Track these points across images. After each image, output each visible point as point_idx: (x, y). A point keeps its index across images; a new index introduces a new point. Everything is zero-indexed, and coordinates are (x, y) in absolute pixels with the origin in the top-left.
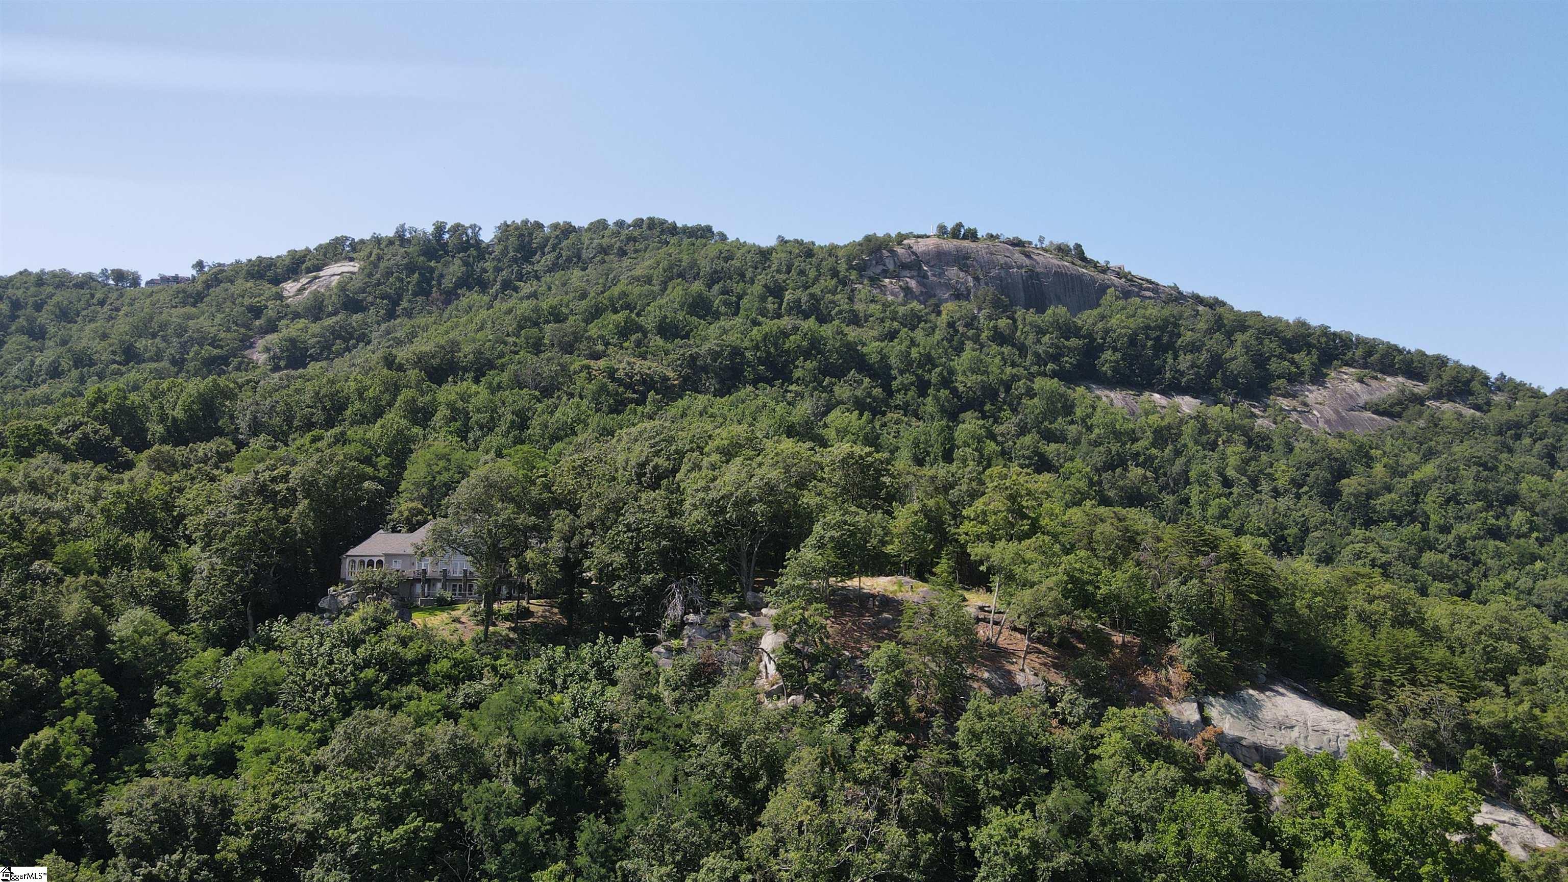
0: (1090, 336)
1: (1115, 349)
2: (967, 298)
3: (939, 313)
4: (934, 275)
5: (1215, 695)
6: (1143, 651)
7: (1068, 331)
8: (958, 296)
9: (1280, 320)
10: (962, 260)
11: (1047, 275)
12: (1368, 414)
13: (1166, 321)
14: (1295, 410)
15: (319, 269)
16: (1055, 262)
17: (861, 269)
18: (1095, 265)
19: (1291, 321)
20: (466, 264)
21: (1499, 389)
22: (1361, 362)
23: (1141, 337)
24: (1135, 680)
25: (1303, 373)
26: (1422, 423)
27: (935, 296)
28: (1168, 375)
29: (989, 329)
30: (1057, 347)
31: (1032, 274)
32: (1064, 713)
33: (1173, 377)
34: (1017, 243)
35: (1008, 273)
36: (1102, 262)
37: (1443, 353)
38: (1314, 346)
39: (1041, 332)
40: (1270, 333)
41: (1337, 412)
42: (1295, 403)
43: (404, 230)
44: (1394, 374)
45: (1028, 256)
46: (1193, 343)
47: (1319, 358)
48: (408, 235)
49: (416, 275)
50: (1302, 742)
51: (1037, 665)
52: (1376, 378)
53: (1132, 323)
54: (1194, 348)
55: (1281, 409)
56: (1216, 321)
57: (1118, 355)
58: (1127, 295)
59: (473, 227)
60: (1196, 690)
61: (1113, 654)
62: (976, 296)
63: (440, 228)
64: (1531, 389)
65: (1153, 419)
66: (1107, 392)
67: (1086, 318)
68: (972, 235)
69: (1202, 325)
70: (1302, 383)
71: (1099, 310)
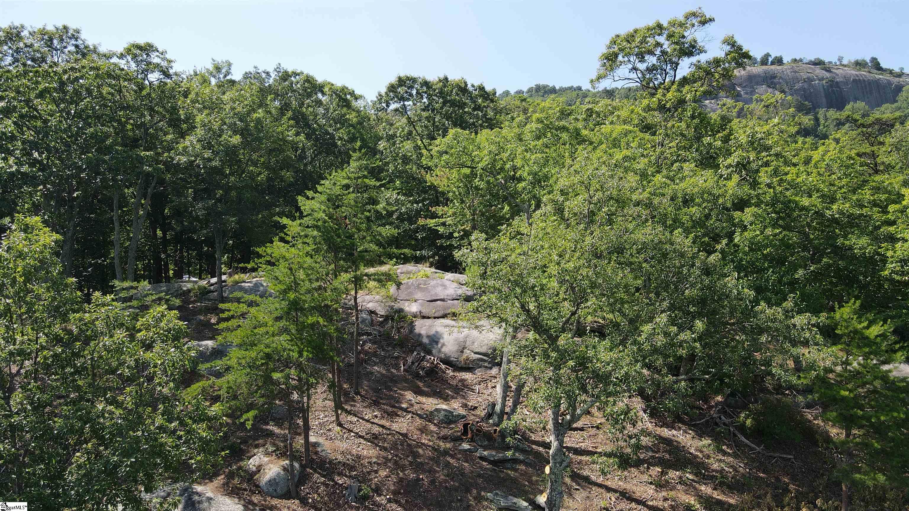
4: (746, 93)
10: (770, 80)
11: (846, 83)
16: (854, 72)
18: (891, 72)
31: (833, 84)
34: (818, 63)
35: (810, 85)
36: (897, 70)
45: (828, 70)
68: (779, 61)
71: (896, 104)
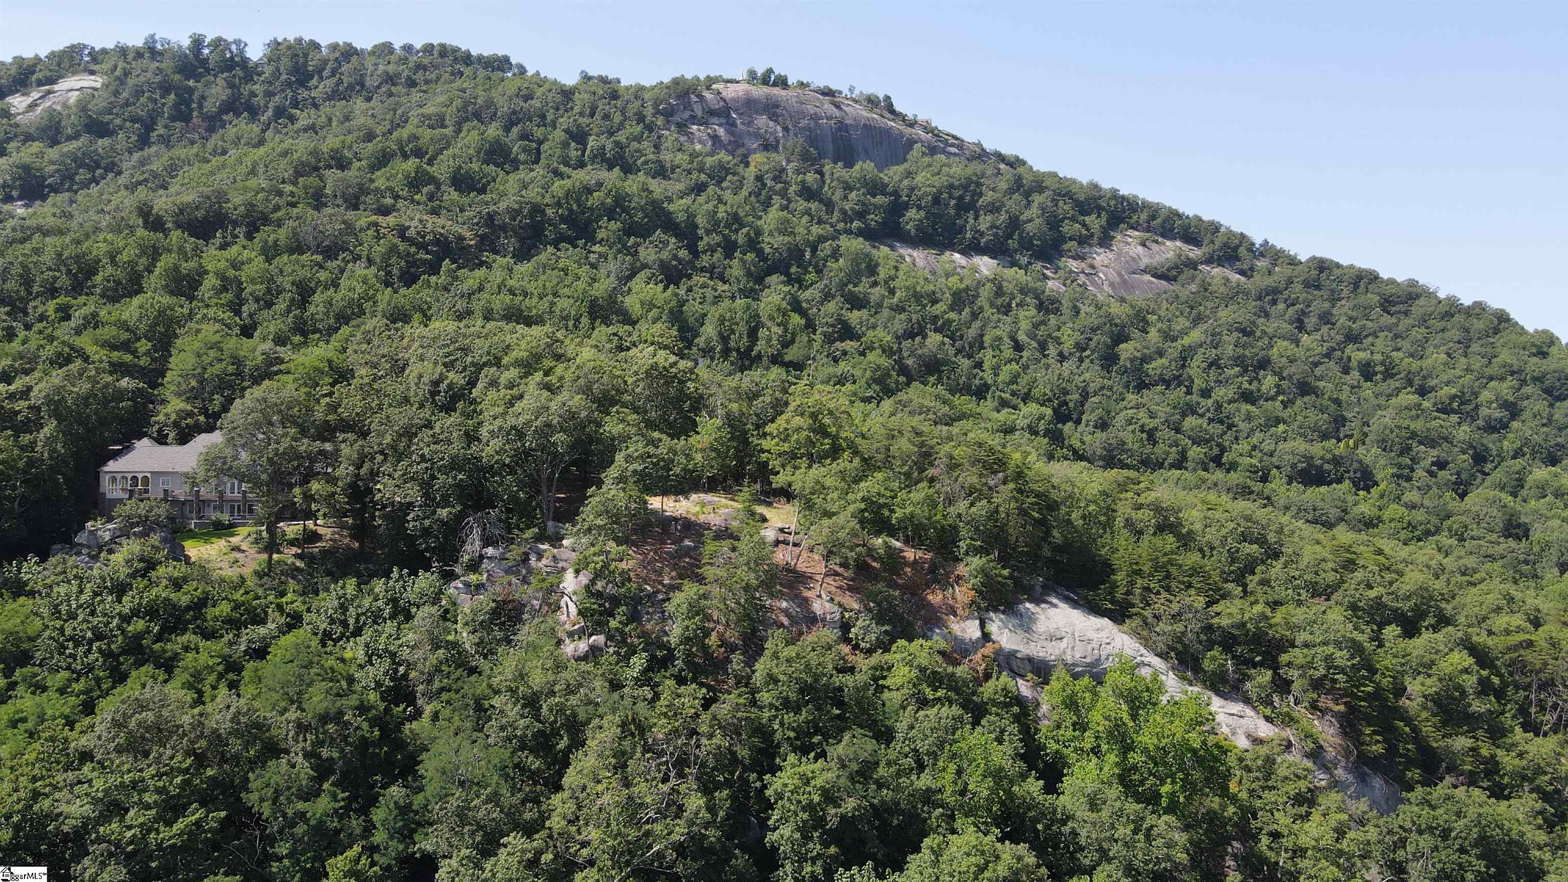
0: (896, 193)
1: (919, 208)
2: (775, 148)
3: (747, 165)
4: (743, 124)
5: (996, 610)
6: (933, 569)
7: (875, 188)
8: (767, 147)
9: (1074, 181)
10: (772, 109)
11: (856, 127)
12: (1148, 277)
13: (969, 181)
14: (1083, 272)
15: (52, 81)
16: (865, 114)
17: (668, 114)
18: (903, 118)
19: (1085, 183)
20: (231, 85)
21: (1262, 255)
22: (1145, 225)
23: (945, 195)
24: (924, 599)
25: (1092, 235)
26: (1193, 287)
27: (743, 145)
28: (968, 235)
29: (796, 183)
30: (864, 204)
31: (842, 126)
32: (857, 638)
33: (973, 237)
34: (828, 93)
35: (817, 124)
36: (910, 116)
37: (1217, 219)
38: (1104, 209)
39: (848, 188)
40: (1064, 196)
41: (1120, 275)
42: (1083, 265)
43: (155, 42)
44: (1173, 238)
45: (838, 107)
46: (992, 204)
47: (1107, 221)
48: (159, 47)
49: (172, 96)
50: (1069, 652)
51: (833, 589)
52: (1157, 242)
53: (938, 181)
54: (994, 208)
55: (1071, 271)
56: (1016, 181)
57: (922, 213)
58: (933, 150)
59: (237, 42)
60: (979, 608)
61: (905, 573)
62: (785, 148)
63: (197, 42)
64: (1289, 256)
65: (953, 280)
66: (910, 251)
67: (893, 174)
68: (782, 82)
69: (1003, 186)
70: (1091, 245)
71: (905, 166)
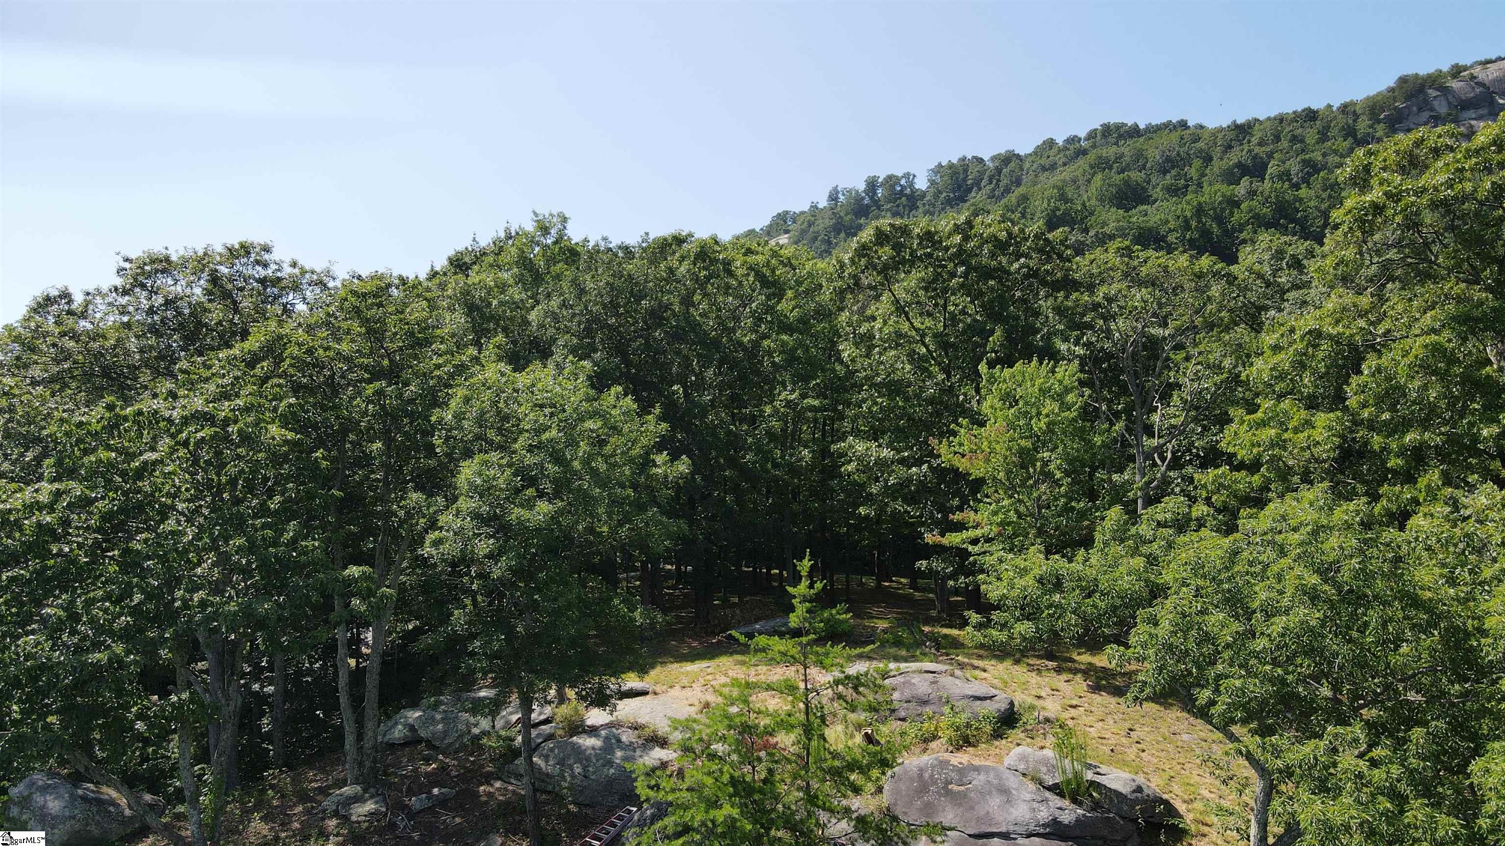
17: (1394, 121)
43: (838, 194)
48: (842, 198)
59: (907, 175)
63: (872, 184)
